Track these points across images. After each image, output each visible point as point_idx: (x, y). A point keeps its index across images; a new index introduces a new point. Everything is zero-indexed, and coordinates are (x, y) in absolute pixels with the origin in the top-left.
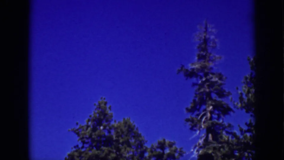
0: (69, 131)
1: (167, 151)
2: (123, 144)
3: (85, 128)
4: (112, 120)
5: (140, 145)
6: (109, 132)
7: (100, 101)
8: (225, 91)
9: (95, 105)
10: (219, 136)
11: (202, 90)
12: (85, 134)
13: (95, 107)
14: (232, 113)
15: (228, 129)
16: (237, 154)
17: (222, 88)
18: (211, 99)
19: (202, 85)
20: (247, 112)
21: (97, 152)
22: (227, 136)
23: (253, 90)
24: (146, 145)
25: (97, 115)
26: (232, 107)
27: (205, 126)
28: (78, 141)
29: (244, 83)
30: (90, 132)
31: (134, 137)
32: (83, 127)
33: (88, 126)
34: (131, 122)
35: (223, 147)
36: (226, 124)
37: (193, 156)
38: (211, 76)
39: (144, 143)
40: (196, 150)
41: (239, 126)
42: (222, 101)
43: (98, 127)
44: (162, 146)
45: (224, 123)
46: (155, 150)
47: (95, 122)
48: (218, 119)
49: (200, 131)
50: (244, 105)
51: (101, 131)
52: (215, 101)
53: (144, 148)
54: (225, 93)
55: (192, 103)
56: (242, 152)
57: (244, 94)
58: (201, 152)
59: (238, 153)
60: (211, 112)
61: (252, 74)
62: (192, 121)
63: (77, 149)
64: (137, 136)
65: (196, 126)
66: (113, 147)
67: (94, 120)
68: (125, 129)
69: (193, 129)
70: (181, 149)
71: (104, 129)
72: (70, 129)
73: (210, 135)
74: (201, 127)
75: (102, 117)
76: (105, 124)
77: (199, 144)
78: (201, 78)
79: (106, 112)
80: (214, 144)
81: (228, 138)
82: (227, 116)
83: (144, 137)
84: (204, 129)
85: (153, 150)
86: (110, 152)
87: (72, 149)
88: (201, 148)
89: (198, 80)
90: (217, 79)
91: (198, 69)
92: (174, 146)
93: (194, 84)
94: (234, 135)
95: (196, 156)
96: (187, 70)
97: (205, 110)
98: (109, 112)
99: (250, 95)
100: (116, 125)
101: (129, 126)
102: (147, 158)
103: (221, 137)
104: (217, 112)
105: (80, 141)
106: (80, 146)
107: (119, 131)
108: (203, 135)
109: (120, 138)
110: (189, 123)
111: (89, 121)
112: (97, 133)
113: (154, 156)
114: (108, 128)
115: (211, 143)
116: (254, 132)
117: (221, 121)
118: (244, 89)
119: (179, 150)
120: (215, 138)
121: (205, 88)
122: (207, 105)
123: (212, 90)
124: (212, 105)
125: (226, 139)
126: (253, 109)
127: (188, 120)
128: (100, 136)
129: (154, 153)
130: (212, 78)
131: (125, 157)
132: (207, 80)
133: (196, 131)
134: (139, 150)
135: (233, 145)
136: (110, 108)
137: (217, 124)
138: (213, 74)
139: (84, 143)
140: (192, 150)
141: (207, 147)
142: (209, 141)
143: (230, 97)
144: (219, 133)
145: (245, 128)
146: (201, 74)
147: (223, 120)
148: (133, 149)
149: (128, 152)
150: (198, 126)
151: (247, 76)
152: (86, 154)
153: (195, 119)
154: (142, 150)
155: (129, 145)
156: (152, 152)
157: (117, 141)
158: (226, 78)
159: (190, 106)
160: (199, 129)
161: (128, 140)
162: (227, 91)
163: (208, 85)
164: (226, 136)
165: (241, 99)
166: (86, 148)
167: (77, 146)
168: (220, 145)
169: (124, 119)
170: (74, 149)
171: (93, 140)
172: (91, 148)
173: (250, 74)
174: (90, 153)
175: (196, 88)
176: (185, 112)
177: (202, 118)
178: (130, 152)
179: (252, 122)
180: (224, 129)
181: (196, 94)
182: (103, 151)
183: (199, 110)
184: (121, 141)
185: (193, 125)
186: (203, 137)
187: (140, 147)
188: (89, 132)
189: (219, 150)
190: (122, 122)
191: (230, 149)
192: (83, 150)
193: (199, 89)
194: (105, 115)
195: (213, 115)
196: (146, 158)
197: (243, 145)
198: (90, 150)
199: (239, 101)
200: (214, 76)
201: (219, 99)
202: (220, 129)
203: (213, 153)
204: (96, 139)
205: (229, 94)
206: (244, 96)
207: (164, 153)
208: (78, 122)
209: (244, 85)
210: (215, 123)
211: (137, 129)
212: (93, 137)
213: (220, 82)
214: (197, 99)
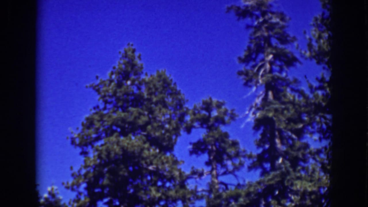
0: (87, 87)
1: (215, 113)
2: (156, 104)
3: (107, 83)
4: (142, 73)
5: (180, 105)
6: (139, 88)
7: (127, 48)
8: (288, 36)
9: (120, 52)
10: (281, 94)
11: (258, 34)
12: (107, 91)
13: (120, 56)
14: (298, 65)
15: (294, 86)
16: (306, 118)
17: (285, 32)
18: (270, 45)
19: (258, 28)
20: (318, 63)
21: (123, 115)
22: (293, 94)
23: (326, 35)
24: (187, 106)
25: (123, 66)
26: (297, 56)
27: (263, 80)
28: (99, 100)
29: (314, 25)
30: (114, 88)
31: (171, 94)
32: (104, 81)
33: (111, 81)
34: (167, 74)
35: (287, 109)
36: (290, 78)
37: (249, 120)
38: (270, 15)
39: (184, 103)
40: (251, 112)
41: (308, 81)
42: (285, 49)
43: (124, 82)
44: (208, 107)
45: (288, 78)
46: (199, 112)
47: (120, 75)
48: (281, 71)
49: (257, 87)
50: (314, 54)
51: (128, 86)
52: (276, 48)
53: (185, 110)
54: (289, 38)
55: (245, 51)
56: (312, 116)
57: (314, 39)
58: (258, 115)
59: (307, 116)
60: (271, 63)
61: (324, 14)
62: (247, 74)
63: (97, 110)
64: (175, 93)
65: (251, 80)
66: (144, 107)
67: (119, 73)
68: (159, 85)
69: (247, 84)
70: (233, 110)
71: (133, 84)
72: (88, 85)
73: (270, 93)
74: (258, 82)
75: (129, 69)
76: (133, 77)
77: (256, 105)
78: (258, 17)
79: (134, 62)
80: (275, 104)
81: (294, 97)
82: (292, 69)
83: (184, 95)
84: (261, 85)
85: (196, 112)
86: (140, 114)
87: (91, 110)
88: (258, 109)
89: (253, 21)
90: (278, 20)
91: (252, 7)
92: (223, 107)
93: (248, 27)
94: (301, 93)
95: (253, 121)
96: (239, 8)
97: (263, 60)
98: (138, 62)
99: (322, 41)
100: (147, 79)
101: (165, 81)
102: (189, 122)
103: (285, 96)
104: (278, 63)
105: (101, 101)
106: (102, 106)
107: (151, 86)
108: (261, 93)
109: (153, 96)
110: (242, 77)
111: (112, 73)
112: (123, 89)
113: (198, 120)
114: (137, 82)
115: (271, 103)
116: (328, 90)
117: (284, 74)
118: (314, 33)
119: (229, 112)
120: (276, 97)
121: (263, 31)
122: (266, 54)
123: (271, 33)
124: (271, 53)
125: (292, 98)
126: (326, 59)
127: (240, 73)
128: (127, 94)
129: (198, 116)
130: (271, 18)
131: (160, 121)
132: (265, 21)
133: (251, 87)
134: (178, 112)
135: (300, 107)
136: (139, 57)
137: (279, 78)
138: (273, 13)
139: (106, 102)
140: (247, 112)
141: (266, 108)
142: (269, 100)
143: (296, 44)
144: (282, 91)
145: (315, 84)
146: (257, 13)
147: (286, 72)
148: (170, 110)
149: (164, 115)
150: (255, 80)
151: (318, 17)
152: (110, 117)
153: (250, 72)
154: (181, 111)
155: (165, 106)
156: (194, 114)
157: (150, 100)
158: (290, 19)
159: (243, 54)
160: (256, 85)
161: (163, 98)
162: (292, 35)
163: (266, 28)
164: (291, 94)
165: (310, 46)
166: (109, 109)
167: (97, 107)
168: (283, 106)
169: (158, 71)
170: (93, 111)
171: (118, 99)
172: (115, 109)
173: (321, 13)
174: (115, 116)
175: (251, 31)
176: (237, 62)
177: (259, 70)
178: (167, 114)
179: (325, 76)
180: (288, 85)
181: (251, 39)
182: (132, 113)
183: (254, 60)
184: (155, 99)
185: (247, 78)
186: (262, 95)
187: (178, 107)
188: (112, 89)
189: (282, 113)
190: (155, 75)
191: (296, 111)
192: (105, 112)
193: (255, 33)
194: (133, 66)
195: (274, 67)
196: (186, 122)
197: (313, 107)
198: (114, 112)
199: (307, 48)
200: (274, 16)
201: (281, 46)
202: (283, 86)
203: (275, 116)
204: (122, 98)
205: (295, 39)
206: (314, 43)
207: (210, 116)
208: (98, 75)
209: (314, 28)
210: (276, 77)
211: (175, 84)
212: (118, 95)
213: (281, 23)
214: (253, 46)
